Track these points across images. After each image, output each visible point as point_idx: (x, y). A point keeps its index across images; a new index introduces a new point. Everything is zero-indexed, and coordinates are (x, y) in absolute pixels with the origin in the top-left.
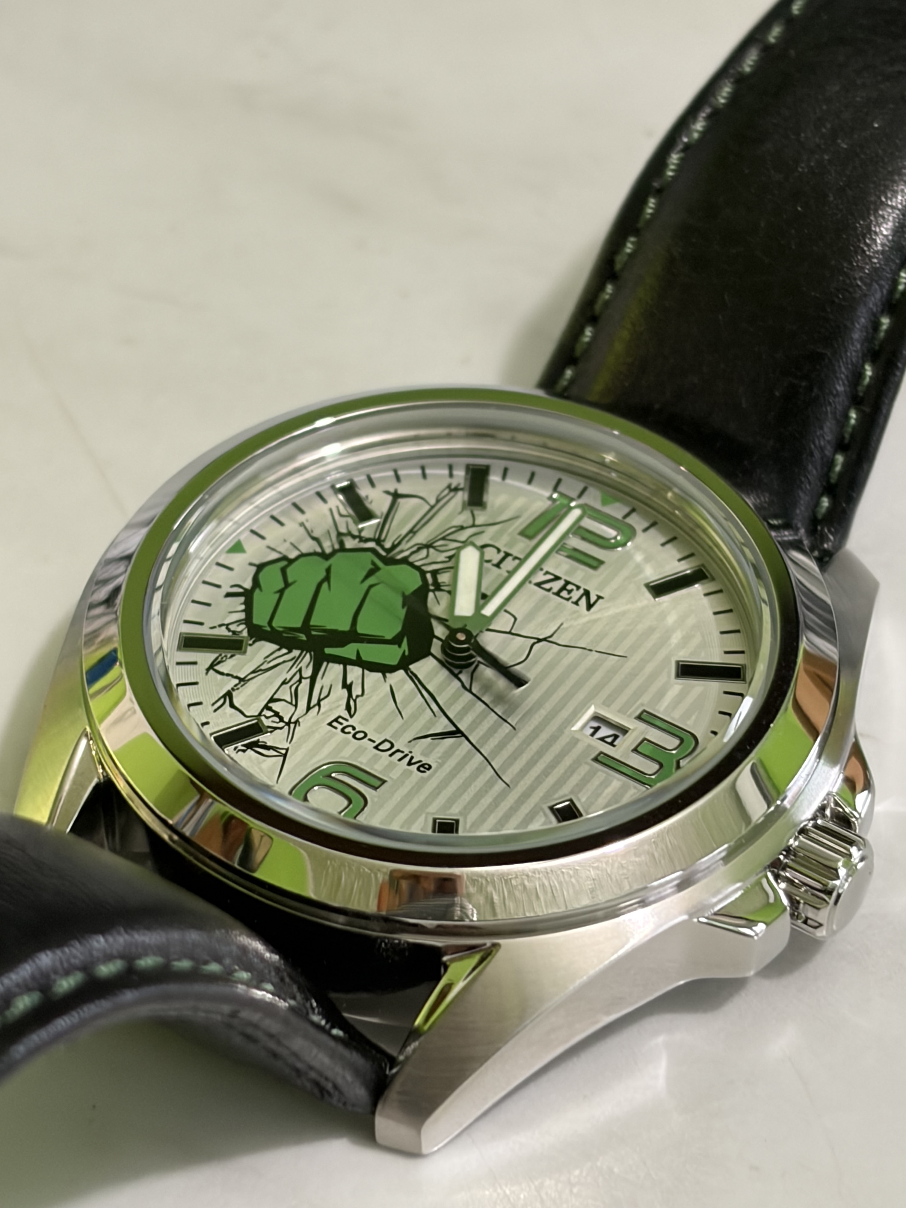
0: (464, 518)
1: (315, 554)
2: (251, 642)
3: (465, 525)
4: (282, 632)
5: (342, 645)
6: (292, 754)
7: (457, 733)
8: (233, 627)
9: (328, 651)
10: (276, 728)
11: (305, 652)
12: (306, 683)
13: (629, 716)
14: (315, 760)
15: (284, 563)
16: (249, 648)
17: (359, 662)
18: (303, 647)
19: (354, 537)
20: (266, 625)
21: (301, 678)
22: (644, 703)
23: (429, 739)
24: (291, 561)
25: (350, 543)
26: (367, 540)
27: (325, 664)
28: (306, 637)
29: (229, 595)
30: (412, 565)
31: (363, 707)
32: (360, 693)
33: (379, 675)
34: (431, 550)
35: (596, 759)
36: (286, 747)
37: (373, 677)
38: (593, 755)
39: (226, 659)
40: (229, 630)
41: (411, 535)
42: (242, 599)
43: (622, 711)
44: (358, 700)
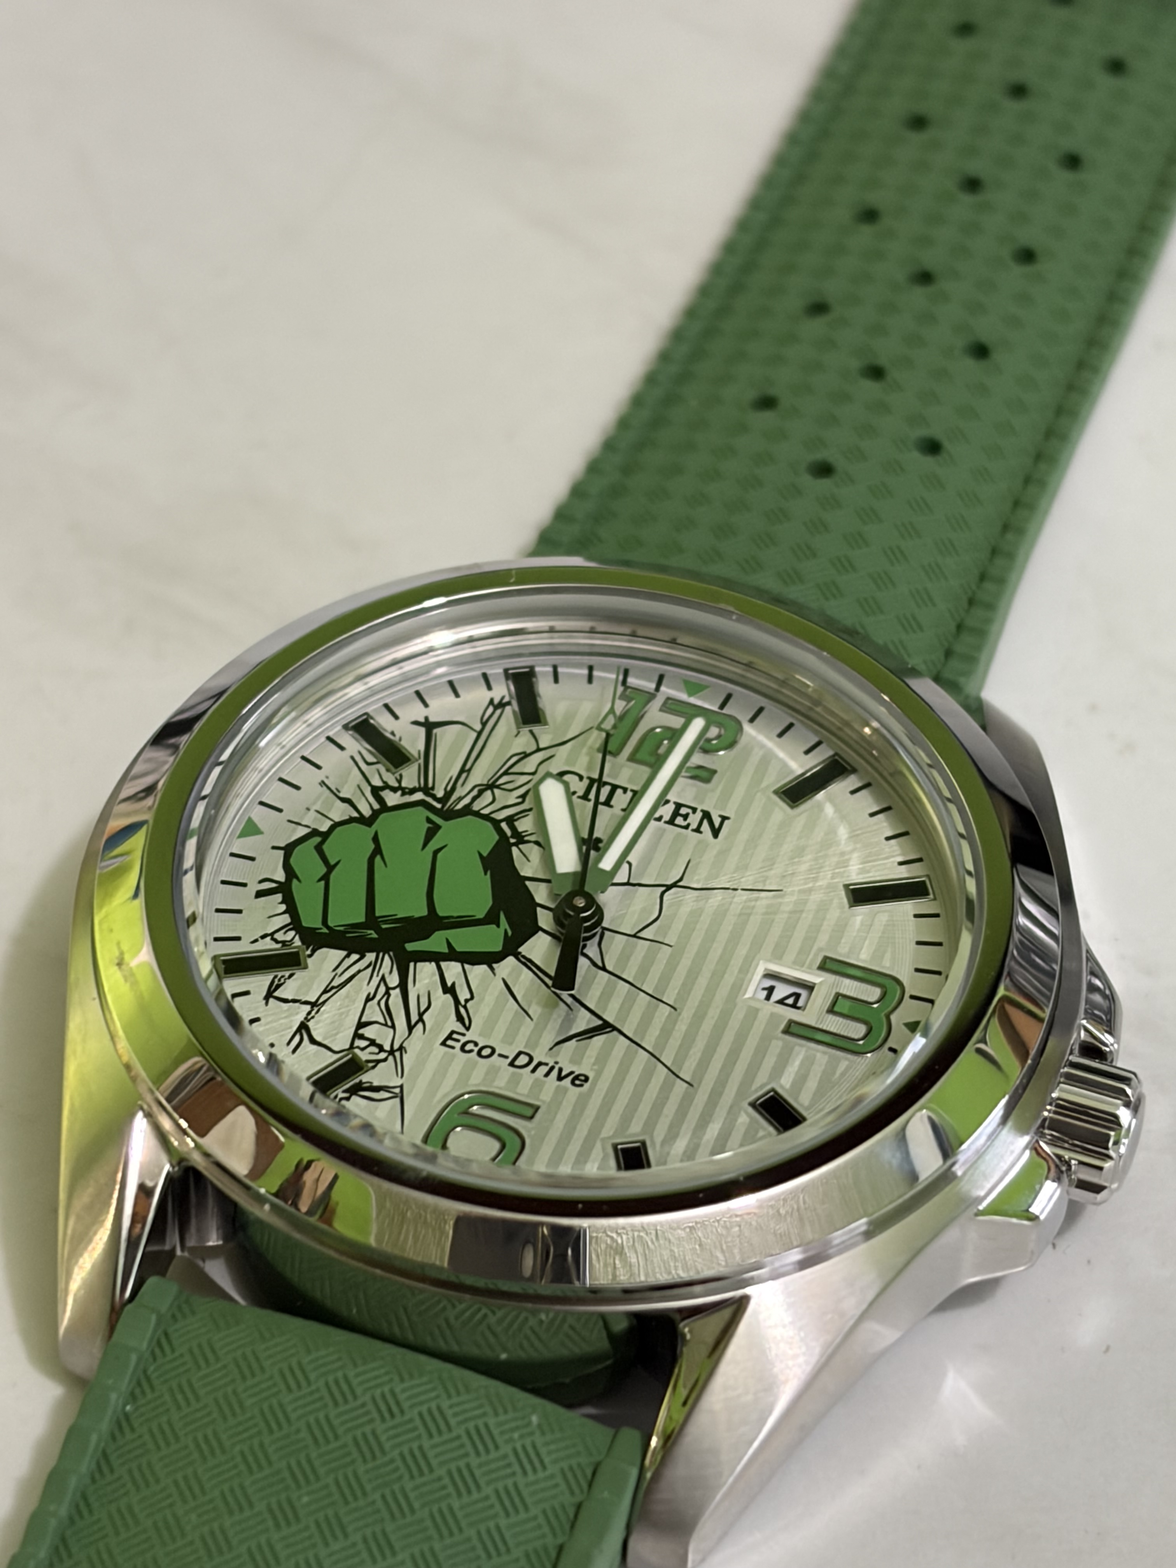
0: (523, 742)
1: (351, 820)
2: (309, 952)
3: (528, 752)
4: (345, 932)
5: (427, 937)
6: (410, 1092)
7: (605, 1027)
8: (279, 936)
9: (410, 947)
10: (378, 1062)
11: (381, 955)
12: (396, 994)
13: (810, 967)
14: (439, 1095)
15: (318, 839)
16: (309, 961)
17: (453, 955)
18: (378, 947)
19: (394, 790)
20: (320, 926)
21: (388, 989)
22: (822, 946)
23: (574, 1040)
24: (325, 835)
25: (392, 799)
26: (412, 791)
27: (412, 965)
28: (376, 933)
29: (260, 894)
30: (477, 814)
31: (479, 1013)
32: (468, 996)
33: (484, 967)
34: (496, 791)
35: (787, 1031)
36: (399, 1084)
37: (477, 972)
38: (782, 1026)
39: (285, 979)
40: (277, 942)
41: (464, 775)
42: (279, 897)
43: (798, 963)
44: (469, 1005)
